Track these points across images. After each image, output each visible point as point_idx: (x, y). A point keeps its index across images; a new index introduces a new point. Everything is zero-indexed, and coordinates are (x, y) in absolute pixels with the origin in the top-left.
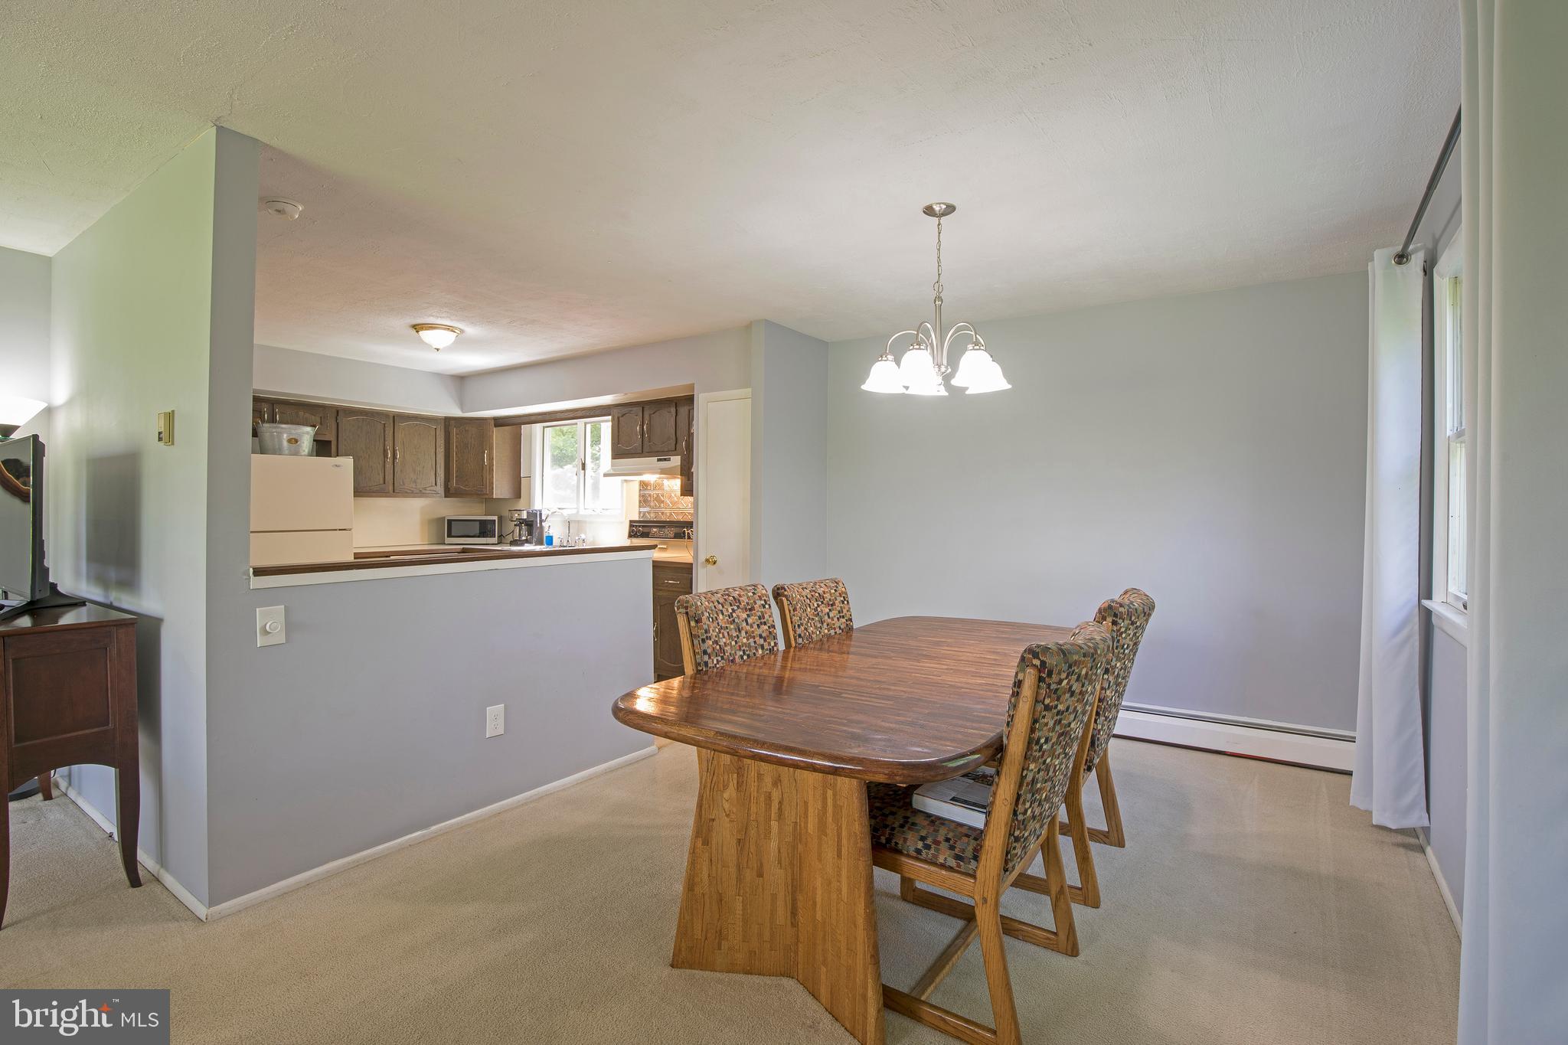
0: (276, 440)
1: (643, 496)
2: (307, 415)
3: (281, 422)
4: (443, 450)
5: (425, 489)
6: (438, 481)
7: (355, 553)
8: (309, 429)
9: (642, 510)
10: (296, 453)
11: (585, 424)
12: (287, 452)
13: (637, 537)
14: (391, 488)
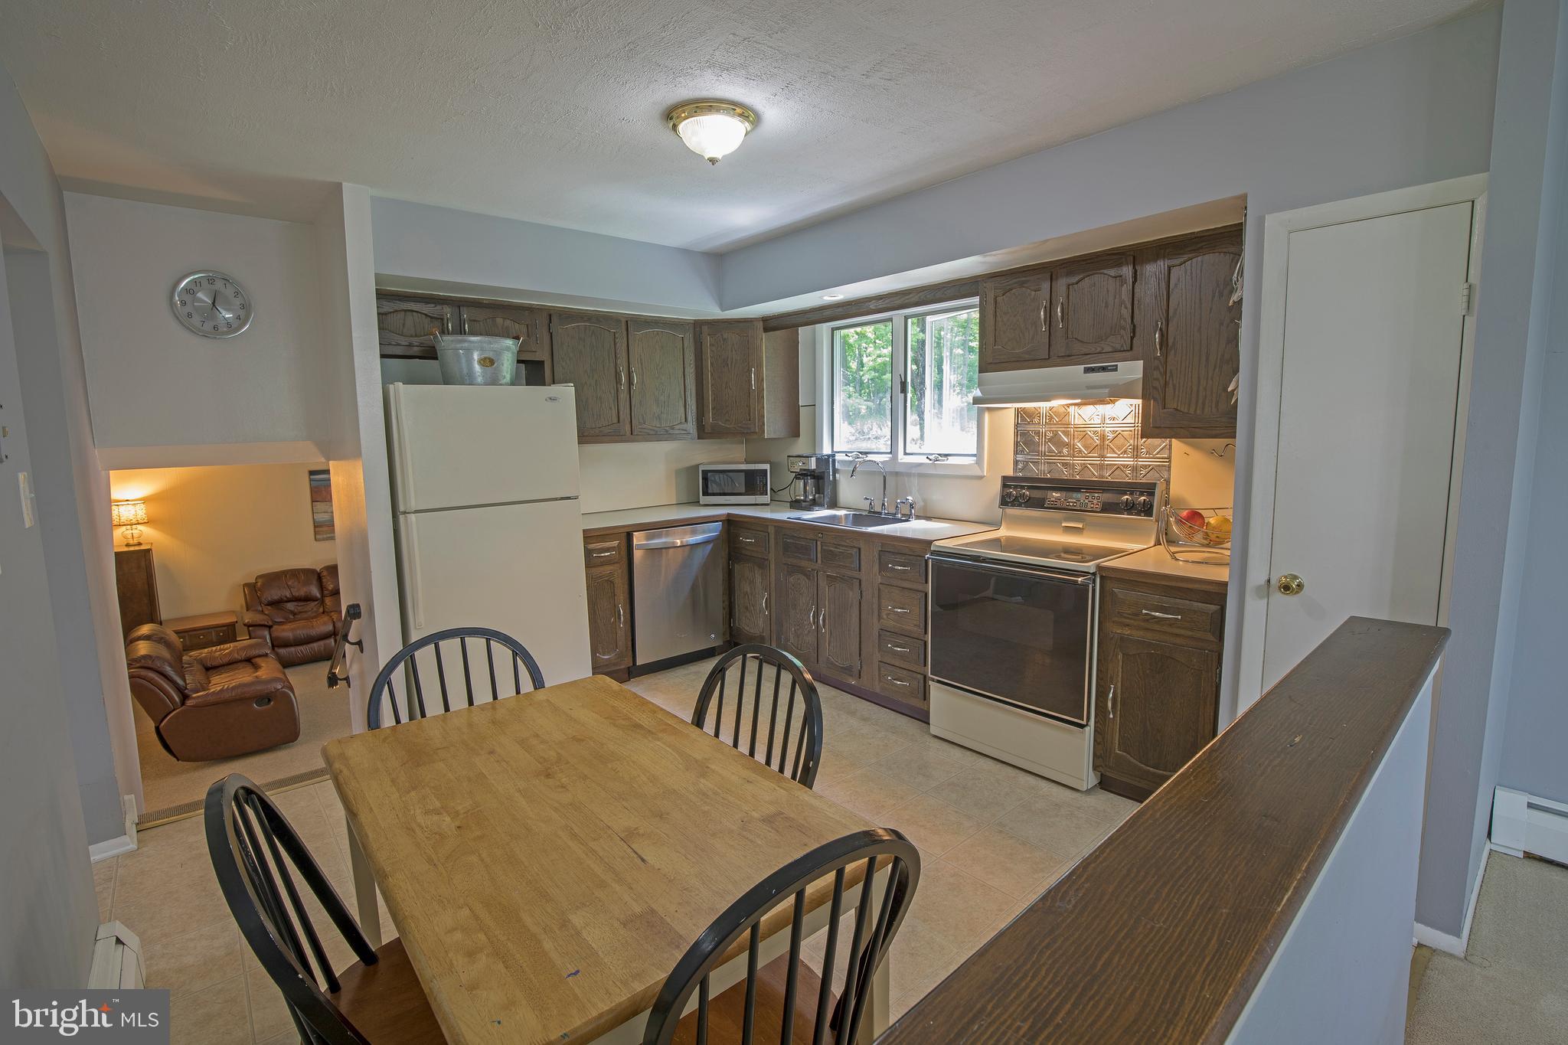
0: (463, 361)
1: (1023, 434)
2: (508, 323)
3: (473, 333)
4: (693, 370)
5: (672, 428)
6: (689, 418)
7: (584, 531)
8: (509, 342)
9: (1020, 457)
10: (494, 381)
11: (906, 318)
12: (480, 380)
13: (1020, 505)
14: (628, 428)
